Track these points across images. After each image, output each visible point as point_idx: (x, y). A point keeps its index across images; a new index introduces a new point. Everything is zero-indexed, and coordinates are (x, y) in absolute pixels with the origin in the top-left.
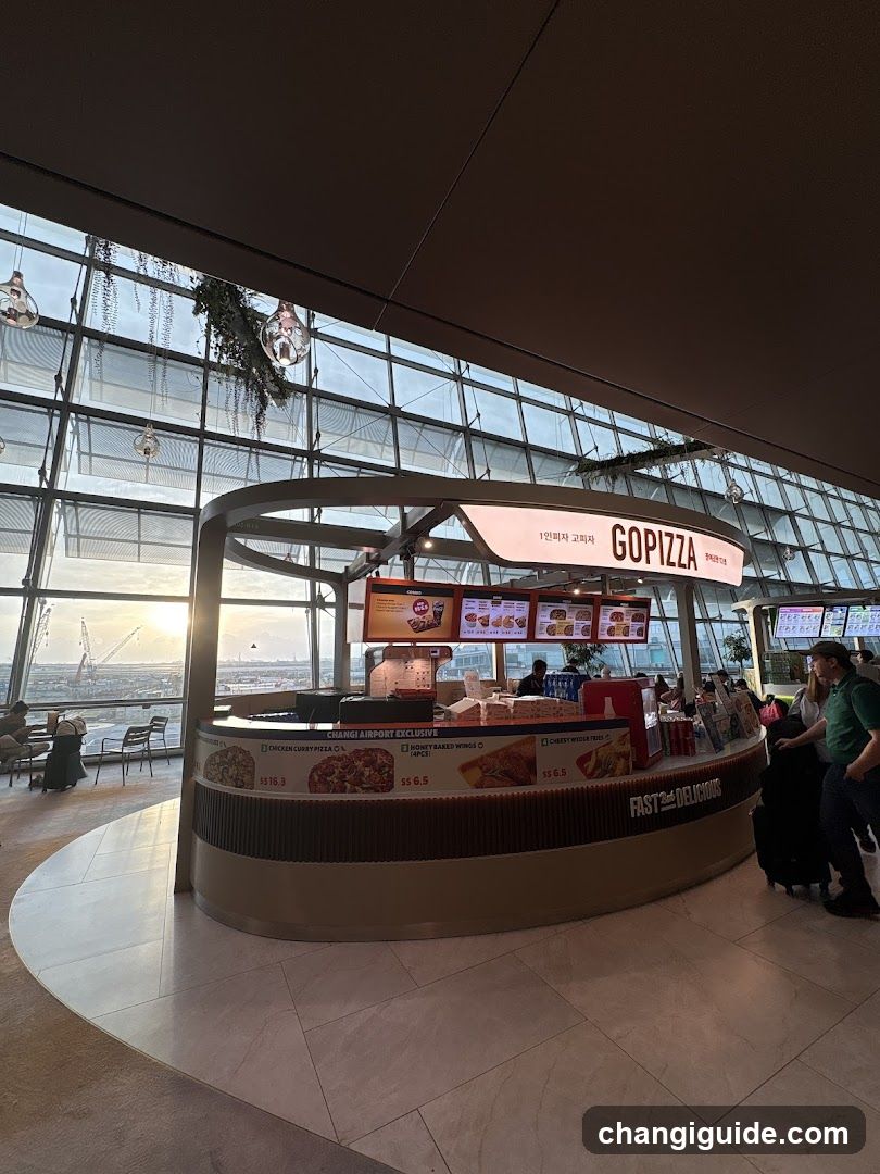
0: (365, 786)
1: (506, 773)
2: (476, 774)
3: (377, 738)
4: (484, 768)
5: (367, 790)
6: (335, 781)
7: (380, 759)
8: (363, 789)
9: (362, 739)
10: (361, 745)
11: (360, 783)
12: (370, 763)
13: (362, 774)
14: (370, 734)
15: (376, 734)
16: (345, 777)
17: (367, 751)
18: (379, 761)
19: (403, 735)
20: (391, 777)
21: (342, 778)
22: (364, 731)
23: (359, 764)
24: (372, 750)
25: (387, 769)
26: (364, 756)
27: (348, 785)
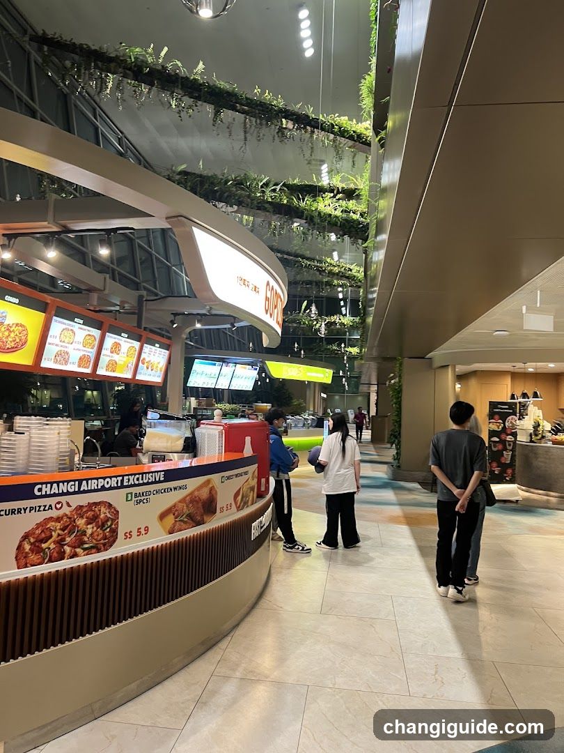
0: (86, 546)
1: (190, 516)
2: (170, 519)
3: (103, 489)
4: (176, 513)
5: (88, 551)
6: (52, 546)
7: (104, 513)
8: (85, 549)
9: (85, 492)
10: (83, 500)
11: (80, 543)
12: (93, 520)
13: (84, 533)
14: (93, 484)
15: (101, 482)
16: (63, 540)
17: (90, 505)
18: (102, 516)
19: (131, 482)
20: (114, 532)
21: (60, 543)
22: (87, 480)
23: (81, 522)
24: (96, 504)
25: (109, 523)
26: (87, 512)
27: (67, 549)
